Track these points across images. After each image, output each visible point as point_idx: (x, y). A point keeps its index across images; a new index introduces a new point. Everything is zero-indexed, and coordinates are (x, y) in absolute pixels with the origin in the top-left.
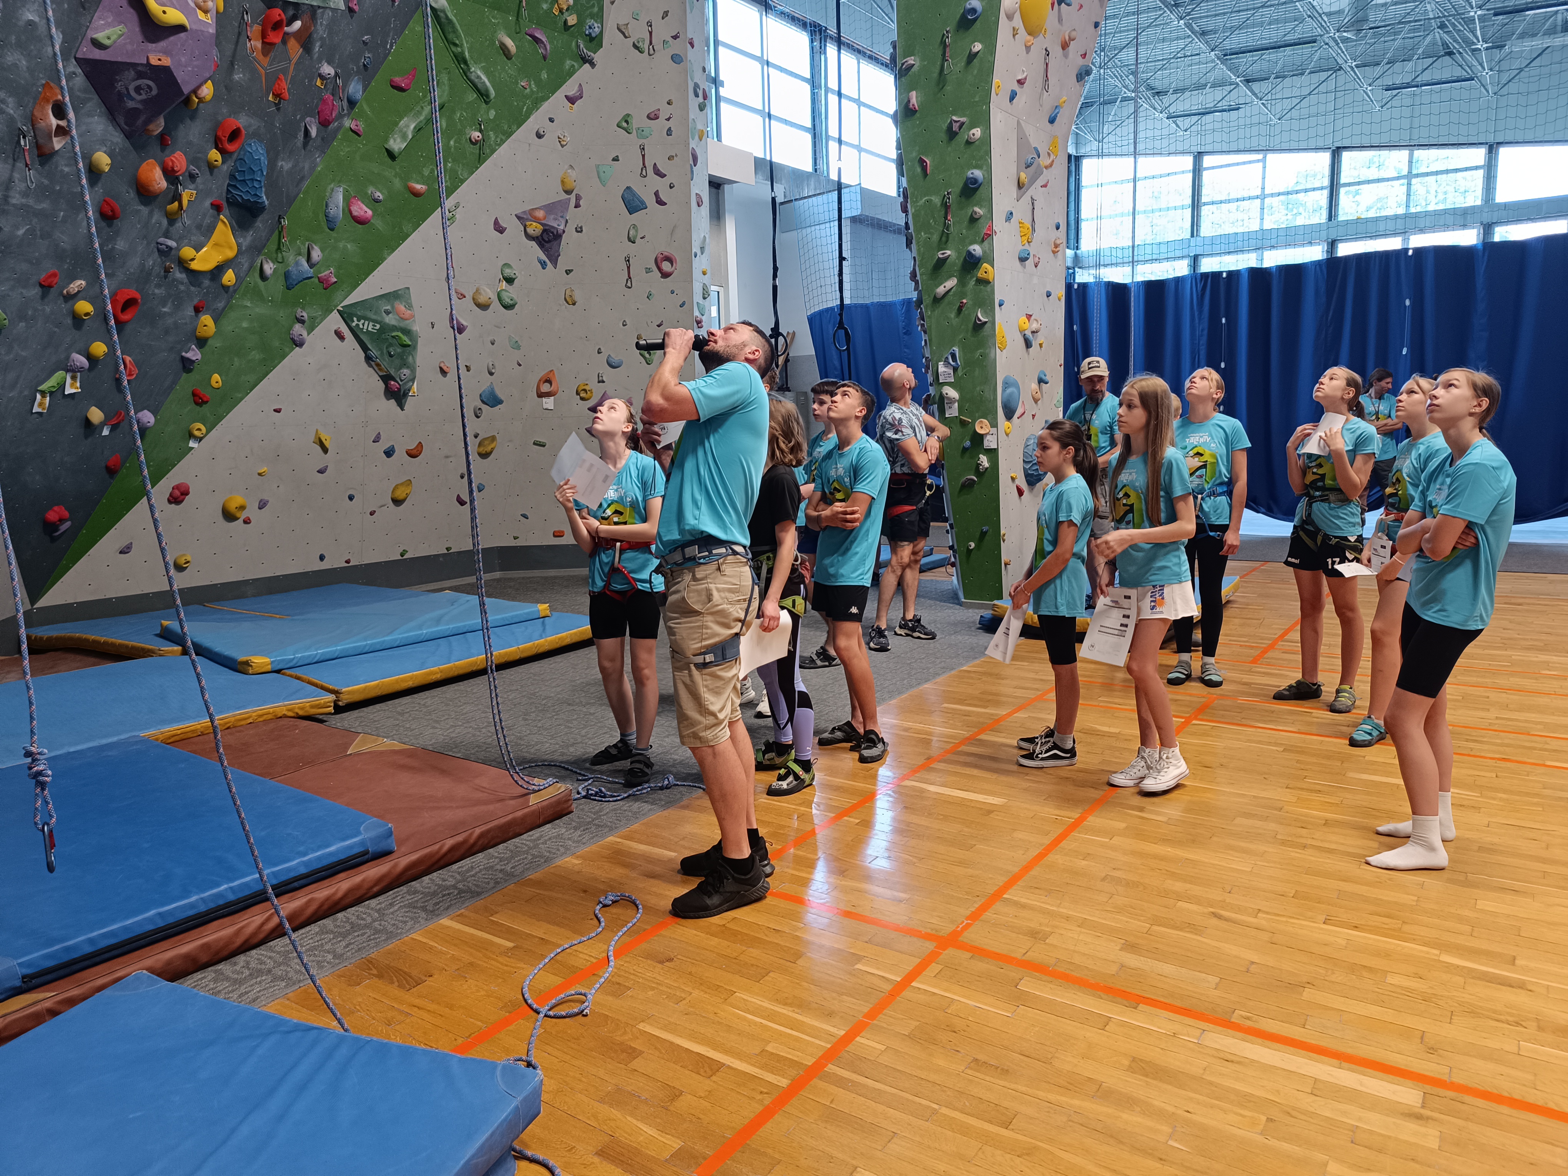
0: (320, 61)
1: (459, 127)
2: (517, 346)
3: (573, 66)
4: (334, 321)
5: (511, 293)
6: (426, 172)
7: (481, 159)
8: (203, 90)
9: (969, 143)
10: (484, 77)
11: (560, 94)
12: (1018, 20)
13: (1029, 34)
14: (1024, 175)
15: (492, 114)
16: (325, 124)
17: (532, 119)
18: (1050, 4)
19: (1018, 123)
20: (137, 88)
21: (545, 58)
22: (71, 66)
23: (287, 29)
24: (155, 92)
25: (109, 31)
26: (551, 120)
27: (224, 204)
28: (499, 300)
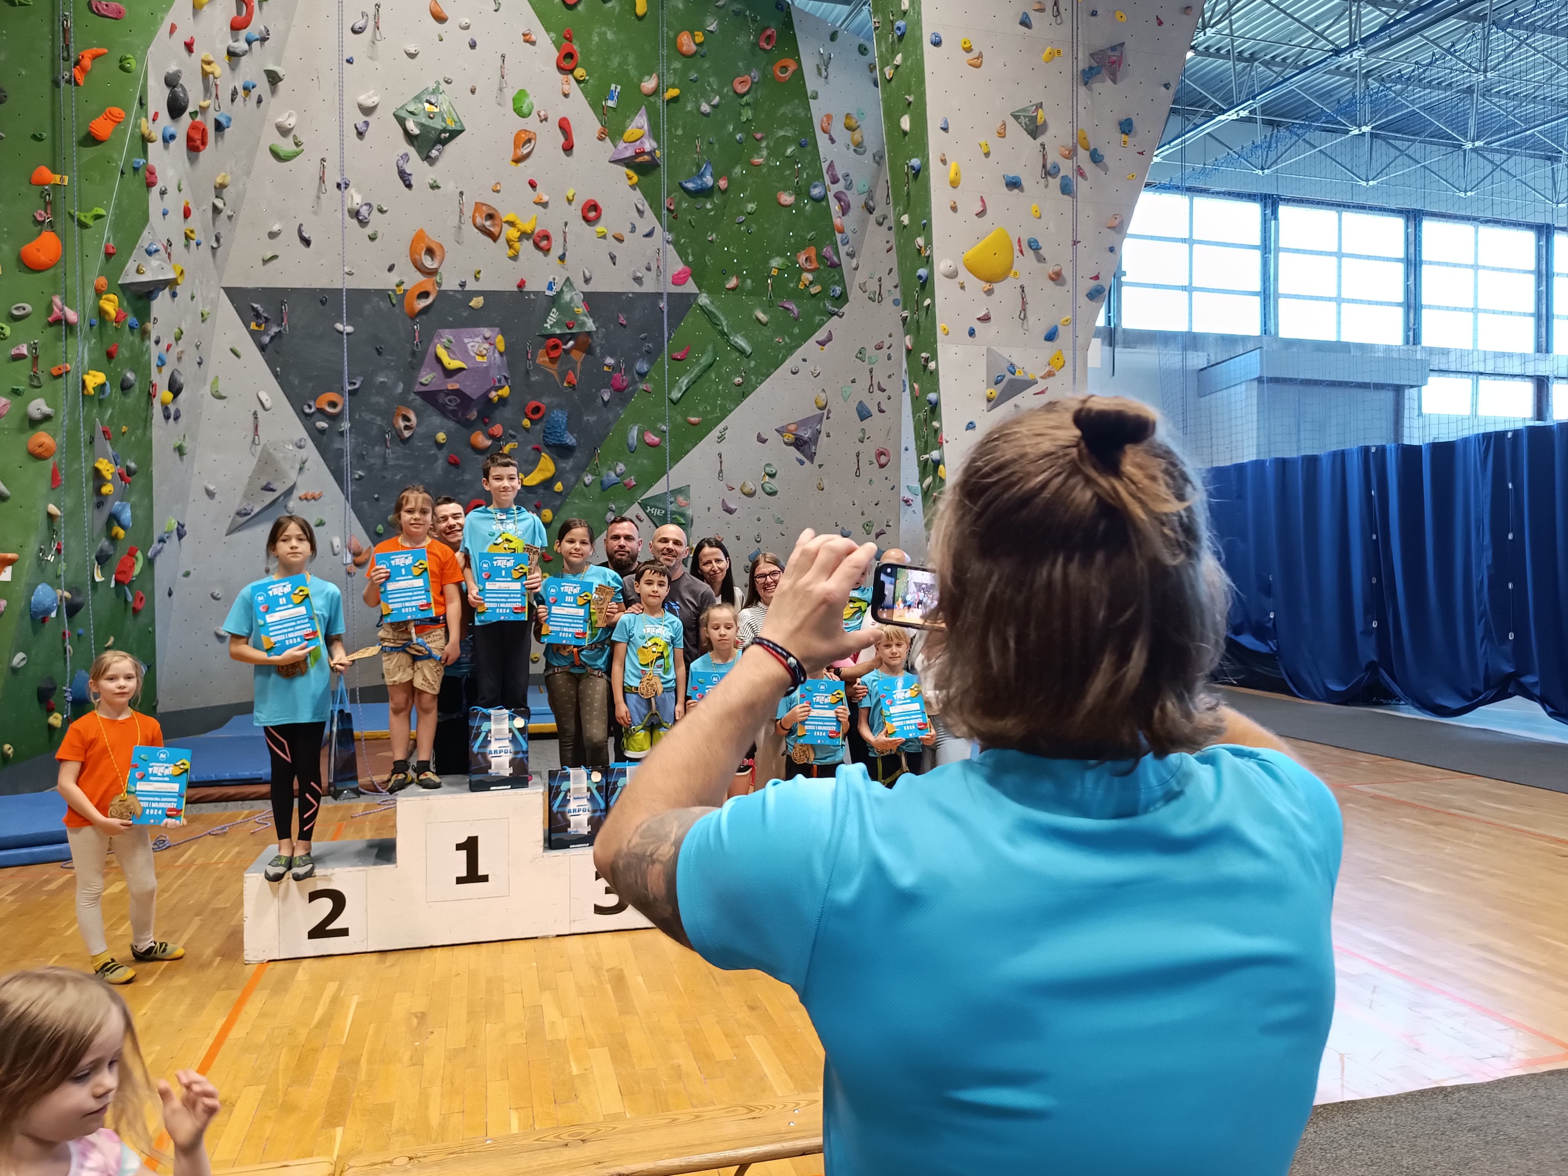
0: (603, 356)
1: (725, 376)
2: (779, 521)
3: (822, 320)
4: (635, 510)
5: (773, 484)
6: (701, 409)
7: (744, 395)
8: (500, 392)
9: (931, 373)
10: (741, 341)
11: (812, 341)
12: (965, 276)
13: (987, 282)
14: (992, 390)
15: (752, 364)
16: (619, 390)
17: (787, 362)
18: (1017, 253)
19: (988, 350)
20: (450, 401)
21: (796, 319)
22: (412, 396)
23: (564, 347)
24: (459, 401)
25: (427, 377)
26: (804, 360)
27: (542, 447)
28: (763, 489)
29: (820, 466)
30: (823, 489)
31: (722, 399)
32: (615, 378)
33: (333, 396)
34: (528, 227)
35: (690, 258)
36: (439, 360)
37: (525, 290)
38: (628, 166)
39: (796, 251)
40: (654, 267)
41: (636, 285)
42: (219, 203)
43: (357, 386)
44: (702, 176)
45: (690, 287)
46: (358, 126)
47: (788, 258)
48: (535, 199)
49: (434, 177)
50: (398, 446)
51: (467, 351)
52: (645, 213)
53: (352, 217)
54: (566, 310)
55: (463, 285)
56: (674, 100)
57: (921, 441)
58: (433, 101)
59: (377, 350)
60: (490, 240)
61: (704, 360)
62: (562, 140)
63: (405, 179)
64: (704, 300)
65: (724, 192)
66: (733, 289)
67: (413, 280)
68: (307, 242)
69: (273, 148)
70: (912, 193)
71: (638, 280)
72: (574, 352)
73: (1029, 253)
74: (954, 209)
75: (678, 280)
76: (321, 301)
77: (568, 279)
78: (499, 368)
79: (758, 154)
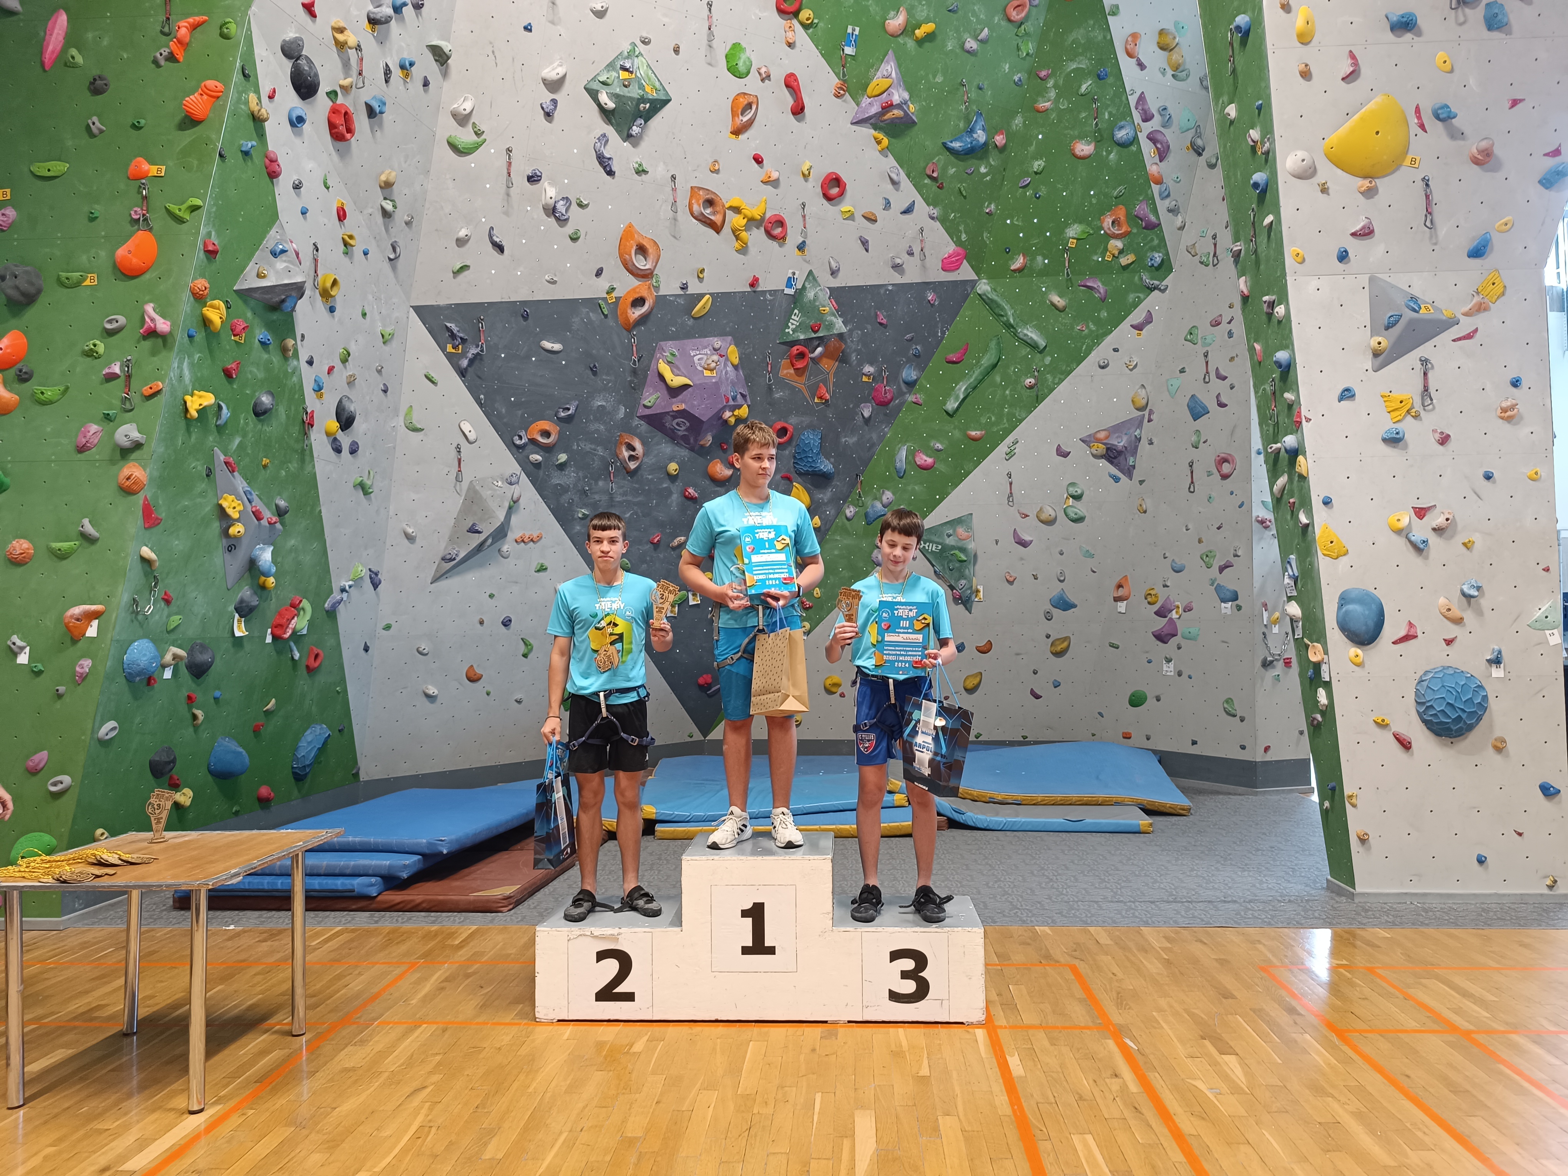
0: (861, 364)
1: (1014, 377)
2: (1089, 555)
3: (1138, 297)
5: (1080, 508)
6: (984, 420)
7: (1038, 400)
8: (736, 413)
9: (1280, 322)
10: (1032, 334)
11: (1125, 325)
12: (1327, 172)
13: (1365, 177)
14: (1380, 339)
15: (1048, 360)
16: (884, 404)
17: (1093, 354)
18: (1415, 129)
19: (1372, 280)
20: (678, 424)
21: (1103, 300)
22: (636, 422)
23: (812, 355)
24: (688, 424)
25: (651, 398)
26: (1116, 350)
27: (794, 475)
28: (1067, 515)
29: (1141, 482)
30: (1145, 512)
31: (1010, 406)
32: (876, 390)
33: (545, 425)
34: (756, 213)
35: (964, 237)
36: (662, 378)
37: (759, 289)
38: (875, 127)
39: (1101, 212)
40: (916, 250)
41: (896, 274)
42: (388, 206)
43: (570, 412)
44: (972, 131)
45: (966, 272)
46: (544, 106)
47: (1089, 224)
48: (763, 177)
49: (639, 160)
50: (624, 479)
51: (693, 365)
52: (902, 185)
53: (548, 216)
54: (811, 310)
55: (684, 287)
56: (930, 37)
57: (1268, 425)
58: (628, 65)
59: (591, 369)
60: (712, 232)
61: (986, 361)
62: (790, 101)
63: (606, 165)
64: (984, 287)
65: (1002, 149)
66: (1019, 270)
67: (626, 285)
68: (500, 248)
69: (450, 140)
70: (1239, 69)
71: (897, 267)
72: (825, 360)
73: (1435, 127)
74: (1306, 75)
75: (949, 265)
76: (523, 316)
77: (811, 273)
78: (733, 384)
79: (1044, 97)
